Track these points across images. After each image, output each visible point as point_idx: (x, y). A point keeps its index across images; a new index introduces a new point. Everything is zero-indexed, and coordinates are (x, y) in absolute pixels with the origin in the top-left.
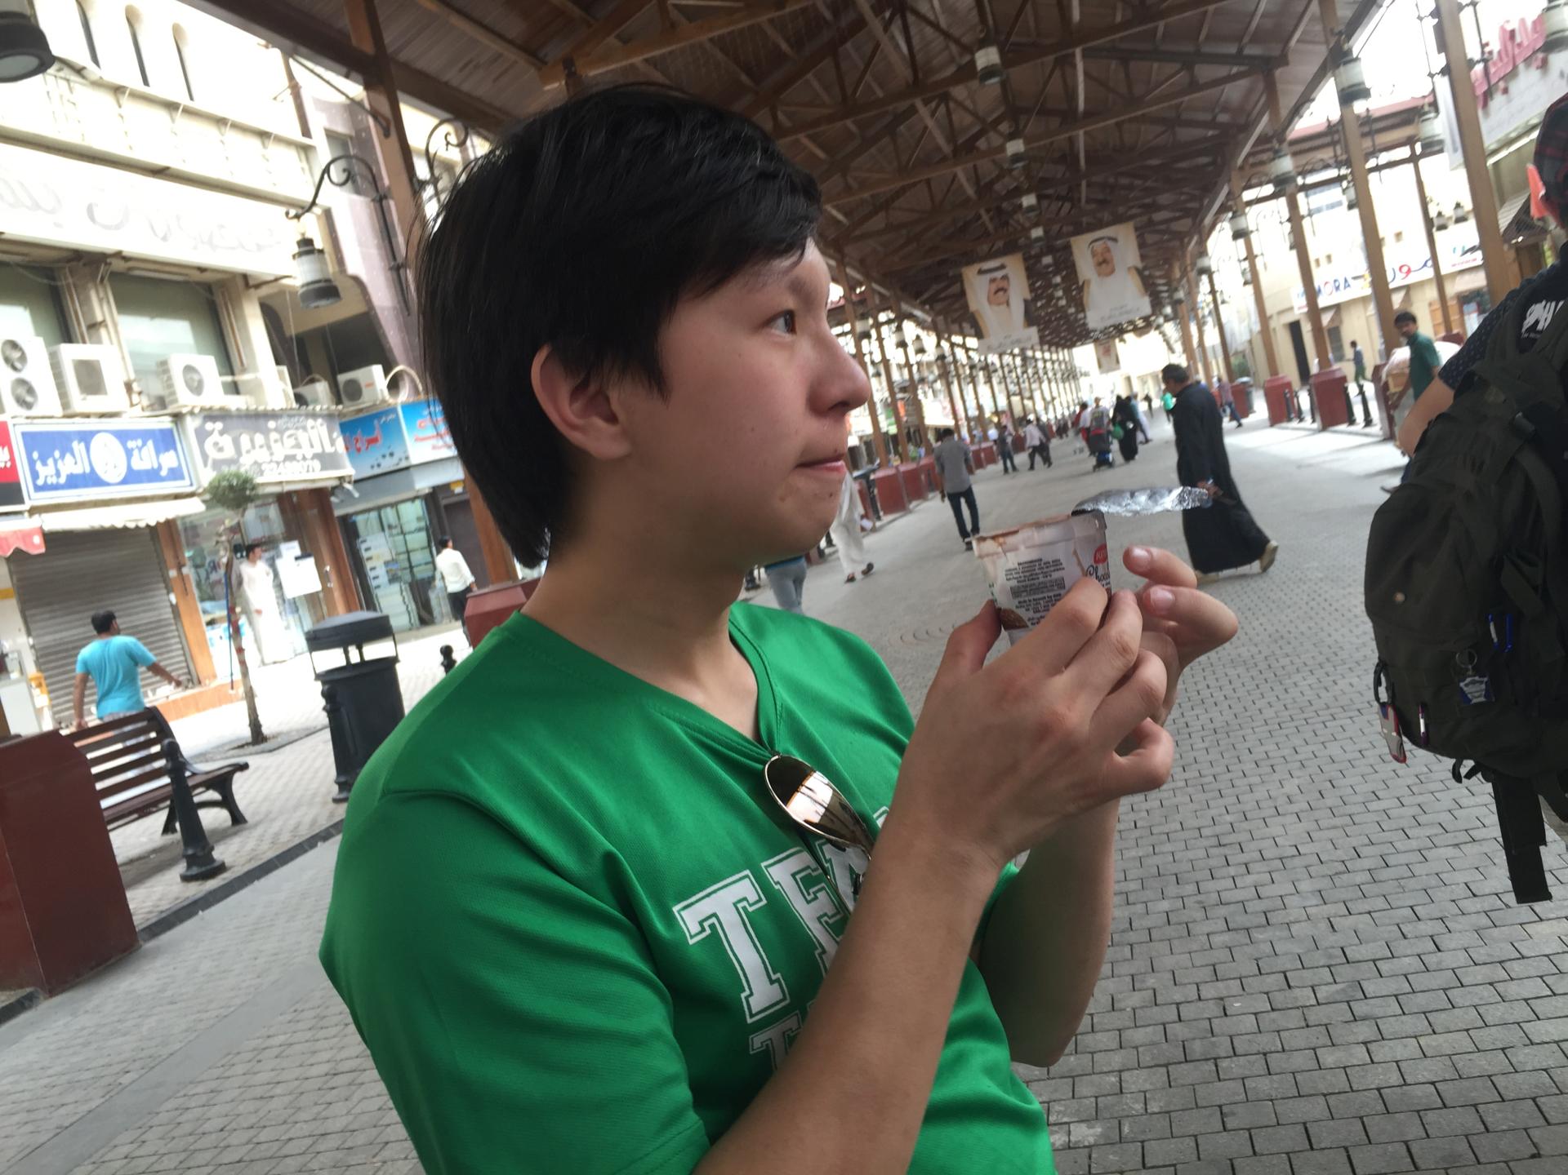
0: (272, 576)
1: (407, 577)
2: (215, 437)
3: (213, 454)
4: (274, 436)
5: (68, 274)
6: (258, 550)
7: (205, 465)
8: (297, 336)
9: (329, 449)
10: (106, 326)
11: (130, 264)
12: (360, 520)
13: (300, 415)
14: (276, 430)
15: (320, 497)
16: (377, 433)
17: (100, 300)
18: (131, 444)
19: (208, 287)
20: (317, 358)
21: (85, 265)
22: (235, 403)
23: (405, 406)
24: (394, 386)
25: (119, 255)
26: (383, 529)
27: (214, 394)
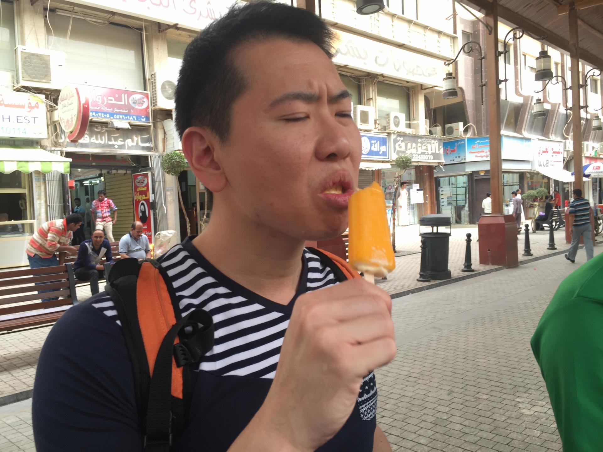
0: (408, 195)
1: (455, 204)
2: (400, 143)
3: (398, 148)
4: (419, 145)
5: (365, 81)
6: (405, 185)
7: (394, 152)
8: (434, 108)
9: (437, 152)
10: (373, 100)
11: (384, 79)
12: (442, 179)
13: (430, 138)
14: (420, 143)
15: (430, 169)
16: (456, 148)
17: (373, 91)
18: (372, 142)
19: (408, 88)
20: (440, 117)
21: (370, 78)
22: (409, 131)
23: (469, 139)
24: (466, 131)
25: (382, 75)
26: (449, 185)
27: (402, 128)
